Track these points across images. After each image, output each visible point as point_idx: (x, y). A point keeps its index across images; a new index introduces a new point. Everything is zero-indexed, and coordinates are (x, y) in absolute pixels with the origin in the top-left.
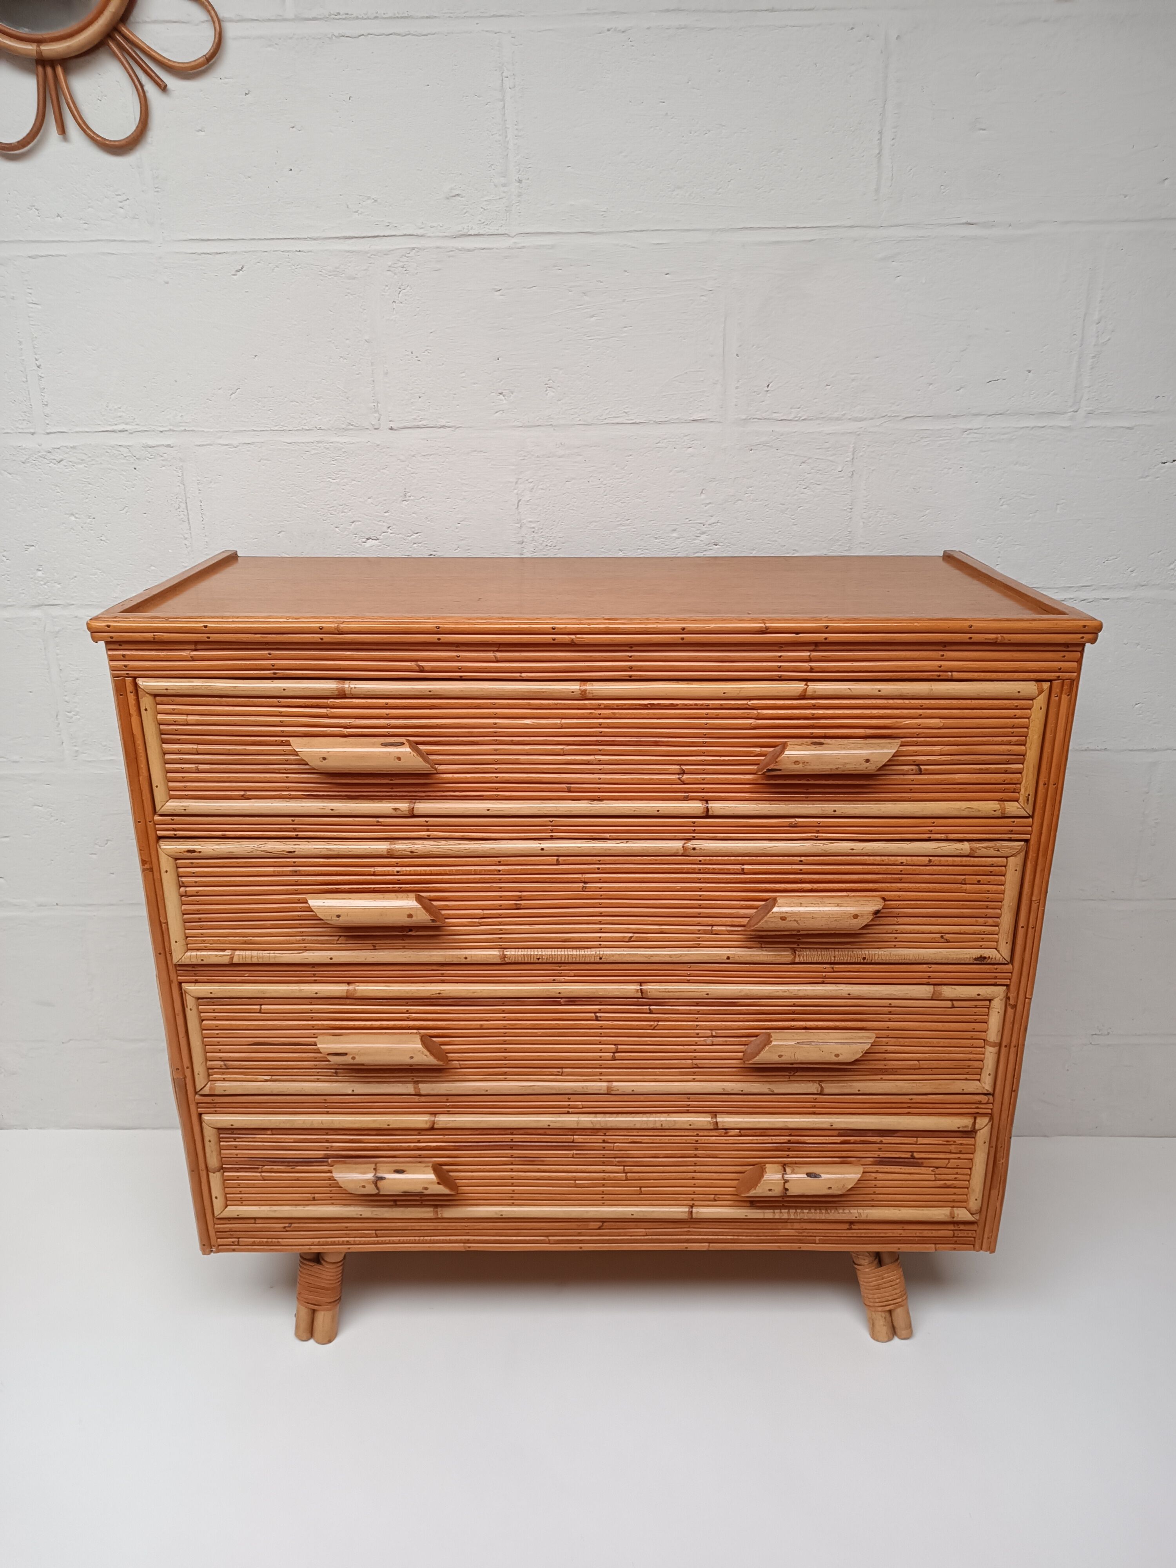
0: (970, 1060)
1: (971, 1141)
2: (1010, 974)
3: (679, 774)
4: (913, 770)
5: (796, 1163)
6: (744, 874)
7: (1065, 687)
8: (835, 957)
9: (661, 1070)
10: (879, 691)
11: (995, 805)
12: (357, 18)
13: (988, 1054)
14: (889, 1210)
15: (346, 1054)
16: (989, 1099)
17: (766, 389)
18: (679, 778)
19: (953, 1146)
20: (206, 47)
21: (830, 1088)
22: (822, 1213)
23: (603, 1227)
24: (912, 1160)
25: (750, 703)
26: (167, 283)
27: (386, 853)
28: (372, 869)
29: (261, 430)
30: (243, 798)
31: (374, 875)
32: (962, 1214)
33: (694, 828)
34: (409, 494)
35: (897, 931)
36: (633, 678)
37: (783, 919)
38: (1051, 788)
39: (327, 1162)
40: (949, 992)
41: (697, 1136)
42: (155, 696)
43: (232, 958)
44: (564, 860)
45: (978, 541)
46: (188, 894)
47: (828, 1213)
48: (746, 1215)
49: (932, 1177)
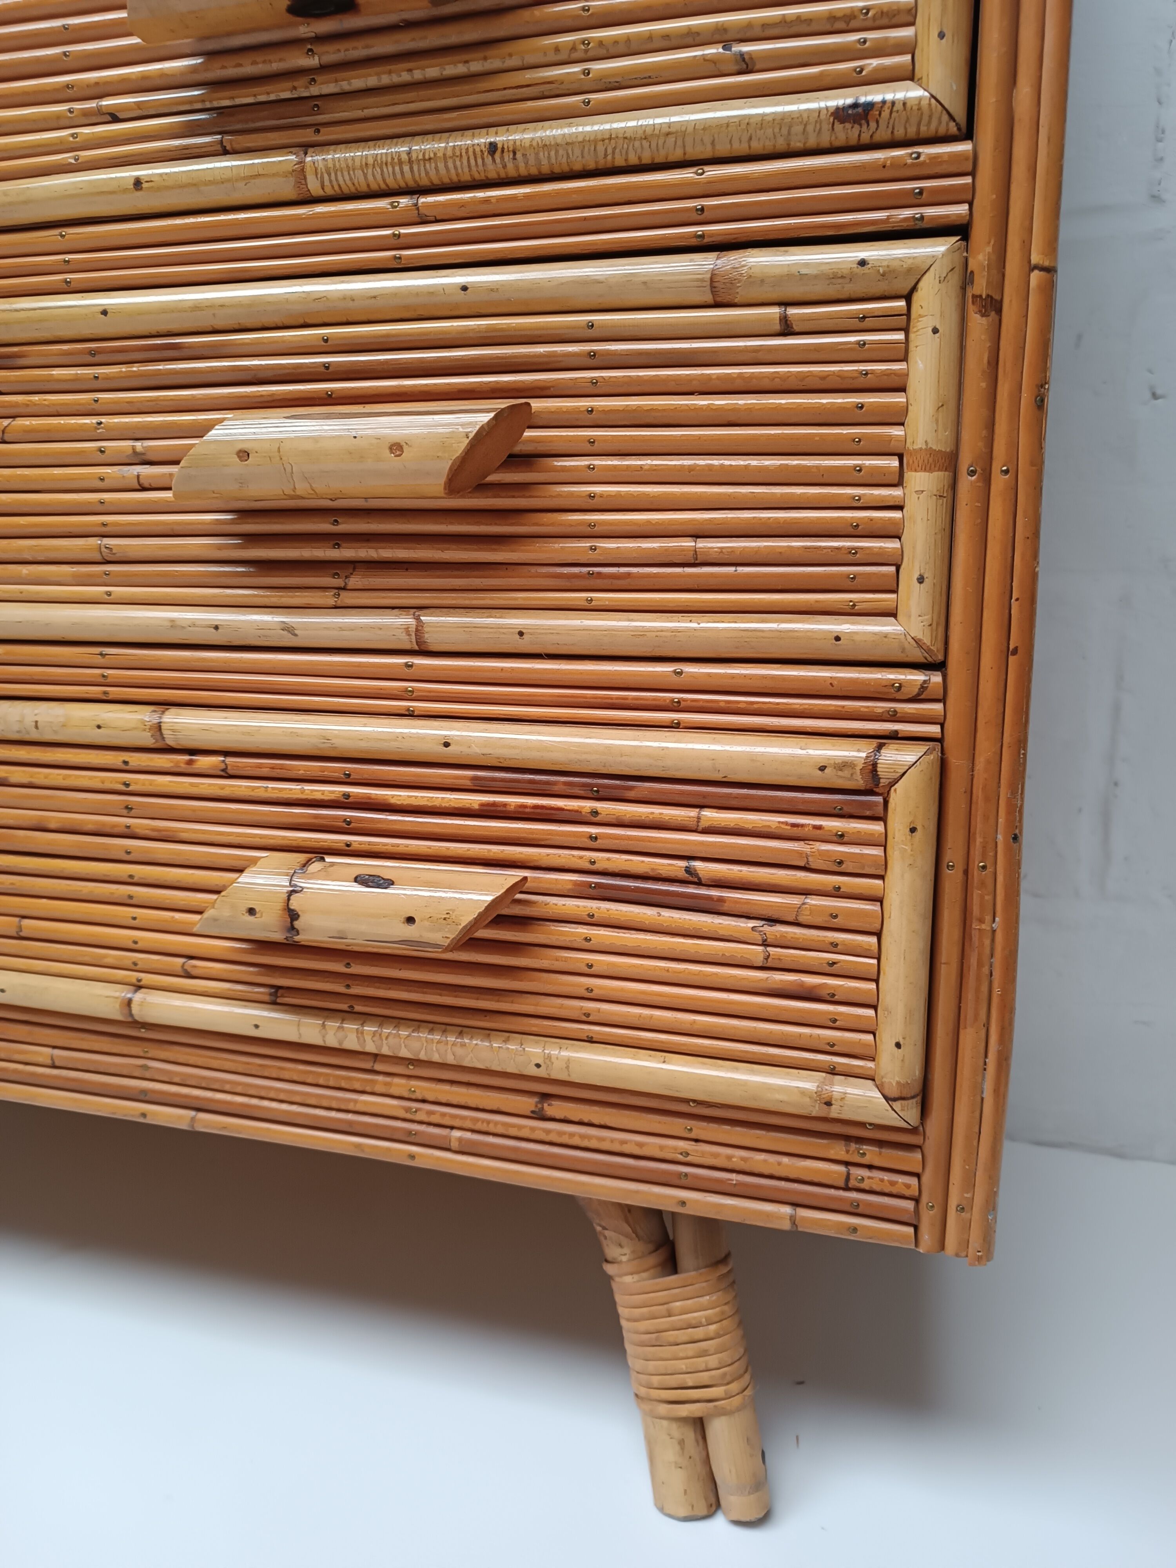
0: (858, 532)
1: (868, 827)
2: (967, 184)
8: (413, 159)
16: (923, 683)
21: (442, 628)
24: (690, 888)
32: (862, 1101)
41: (122, 767)
47: (463, 1045)
48: (257, 1026)
49: (756, 952)
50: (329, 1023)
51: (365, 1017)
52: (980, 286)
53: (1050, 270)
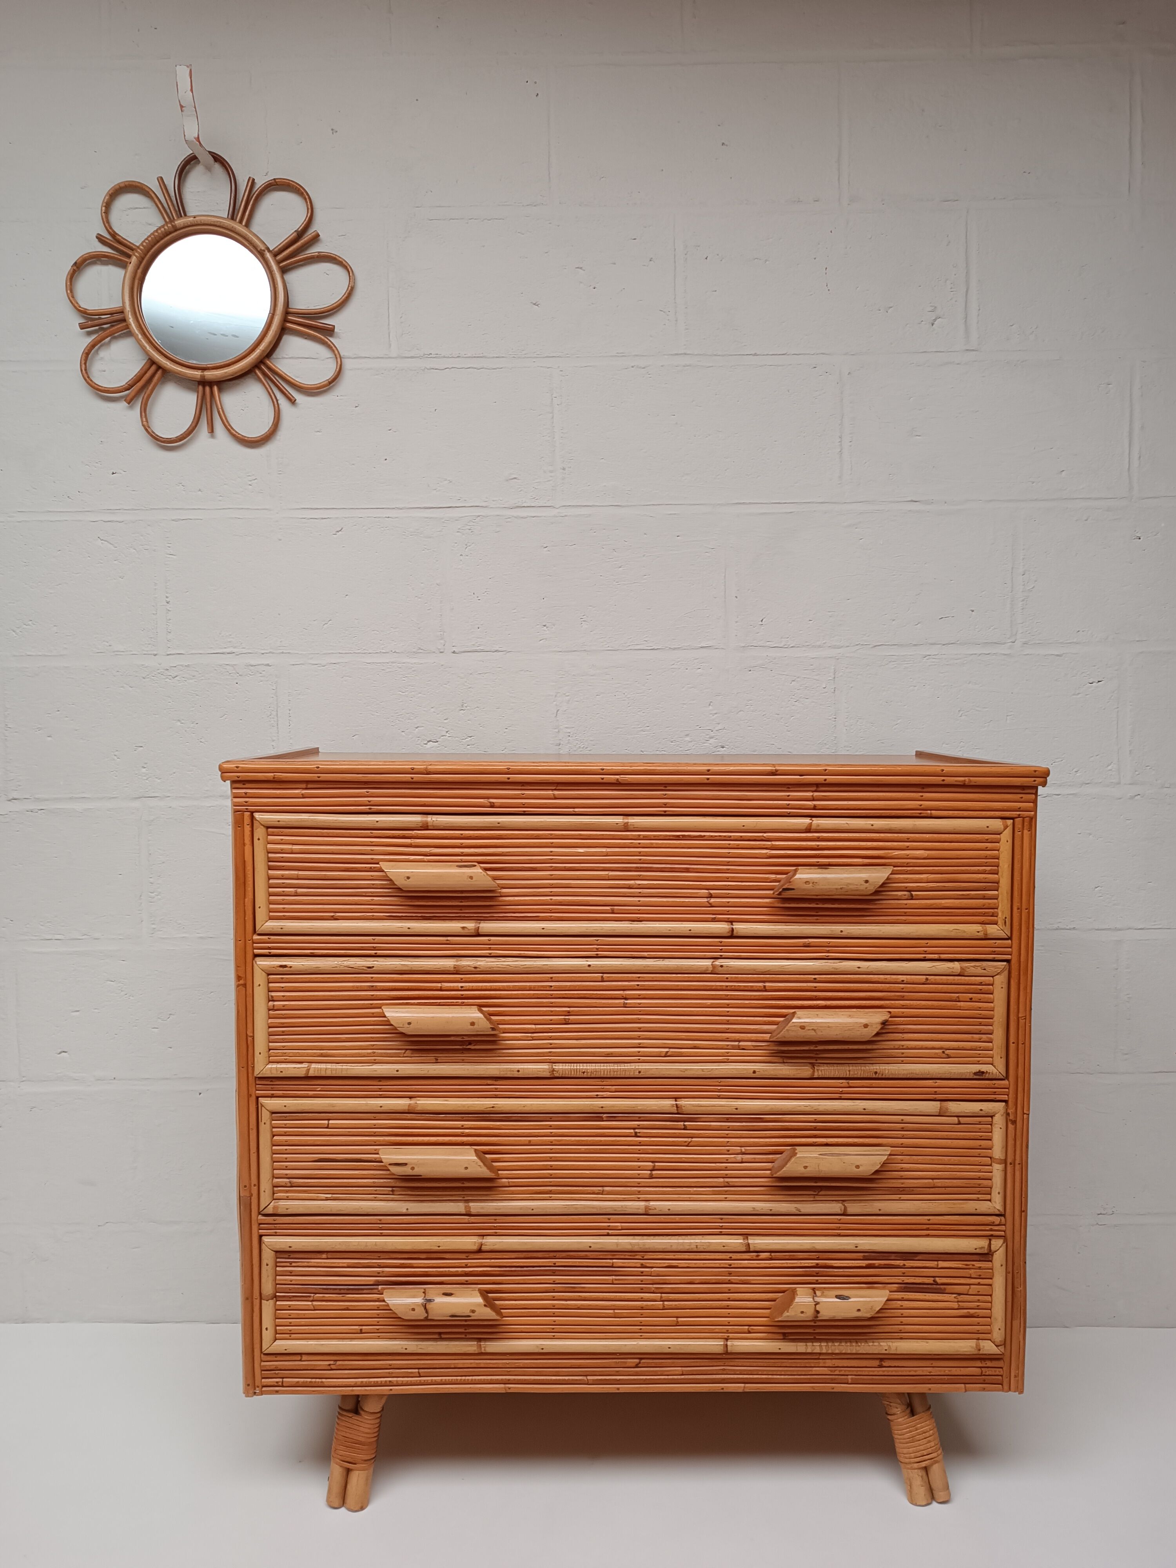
0: (979, 1179)
1: (988, 1265)
2: (1007, 1090)
3: (707, 898)
4: (905, 895)
5: (825, 1288)
6: (766, 991)
7: (1026, 824)
8: (849, 1071)
9: (695, 1189)
10: (872, 825)
11: (978, 927)
12: (444, 357)
13: (995, 1171)
14: (917, 1342)
15: (406, 1164)
16: (1001, 1220)
17: (761, 623)
18: (708, 902)
19: (972, 1270)
20: (329, 374)
21: (853, 1208)
22: (853, 1346)
23: (640, 1365)
24: (935, 1286)
25: (765, 835)
26: (280, 540)
27: (452, 969)
28: (439, 985)
29: (346, 653)
30: (332, 918)
31: (441, 990)
32: (988, 1347)
33: (721, 948)
34: (466, 705)
35: (903, 1046)
36: (667, 813)
37: (803, 1028)
38: (1024, 912)
39: (378, 1289)
40: (955, 1107)
41: (731, 1259)
42: (268, 828)
43: (308, 1070)
44: (608, 977)
45: (944, 745)
46: (275, 1008)
47: (859, 1346)
48: (780, 1349)
49: (955, 1305)
50: (808, 1344)
51: (820, 1340)
52: (1011, 1117)
53: (1028, 1114)
